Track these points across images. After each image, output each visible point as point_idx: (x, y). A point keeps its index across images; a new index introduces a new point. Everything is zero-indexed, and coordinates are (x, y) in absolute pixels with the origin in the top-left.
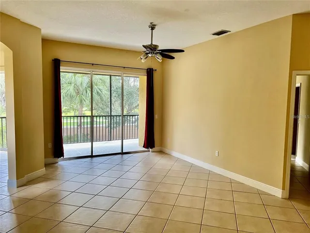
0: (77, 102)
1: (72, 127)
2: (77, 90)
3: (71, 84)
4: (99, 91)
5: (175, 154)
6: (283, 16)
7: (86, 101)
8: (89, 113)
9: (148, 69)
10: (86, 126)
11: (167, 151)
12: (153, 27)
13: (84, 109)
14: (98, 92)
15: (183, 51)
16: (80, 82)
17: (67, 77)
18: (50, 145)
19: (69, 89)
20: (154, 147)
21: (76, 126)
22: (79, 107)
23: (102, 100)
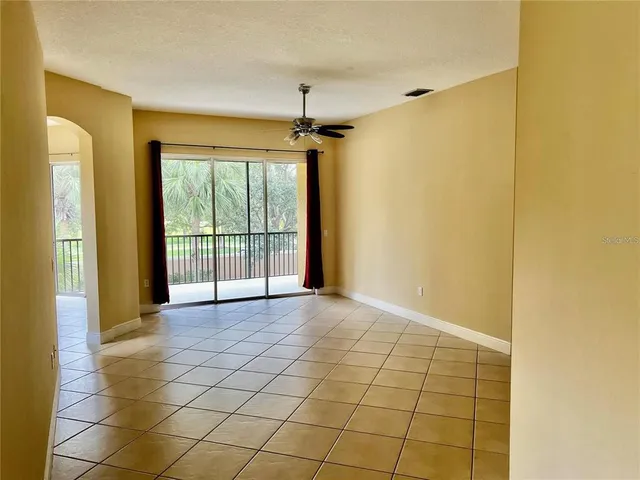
0: (188, 211)
1: (182, 257)
2: (190, 189)
3: (177, 176)
4: (230, 189)
5: (357, 297)
6: (501, 70)
7: (206, 207)
8: (210, 231)
9: (308, 152)
10: (205, 256)
11: (345, 292)
12: (305, 90)
13: (203, 223)
14: (227, 191)
15: (352, 127)
16: (194, 174)
17: (169, 164)
18: (147, 284)
19: (174, 187)
20: (323, 286)
21: (188, 257)
22: (193, 219)
23: (236, 206)
